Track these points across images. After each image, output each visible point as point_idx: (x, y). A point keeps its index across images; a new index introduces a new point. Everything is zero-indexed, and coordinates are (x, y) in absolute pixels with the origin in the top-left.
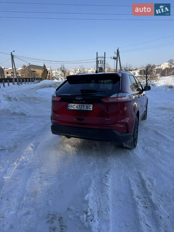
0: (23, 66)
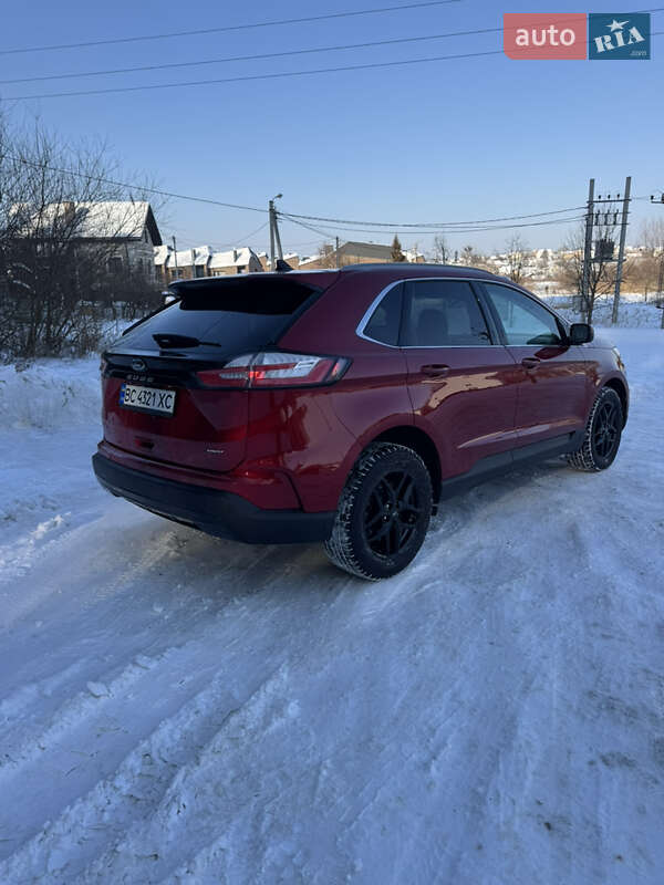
0: (321, 248)
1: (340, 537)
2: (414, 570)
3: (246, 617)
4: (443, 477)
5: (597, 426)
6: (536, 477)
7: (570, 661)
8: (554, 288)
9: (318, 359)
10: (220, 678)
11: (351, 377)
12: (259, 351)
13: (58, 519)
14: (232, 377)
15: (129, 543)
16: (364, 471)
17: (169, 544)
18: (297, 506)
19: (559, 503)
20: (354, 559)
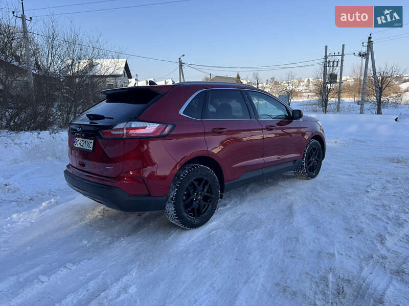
1: (170, 208)
2: (210, 224)
3: (125, 247)
4: (225, 180)
5: (308, 158)
6: (280, 182)
7: (273, 268)
8: (312, 96)
9: (158, 125)
10: (104, 274)
11: (174, 133)
12: (129, 121)
13: (53, 200)
14: (117, 133)
15: (81, 211)
16: (182, 177)
17: (99, 212)
18: (148, 194)
19: (287, 194)
20: (178, 219)
